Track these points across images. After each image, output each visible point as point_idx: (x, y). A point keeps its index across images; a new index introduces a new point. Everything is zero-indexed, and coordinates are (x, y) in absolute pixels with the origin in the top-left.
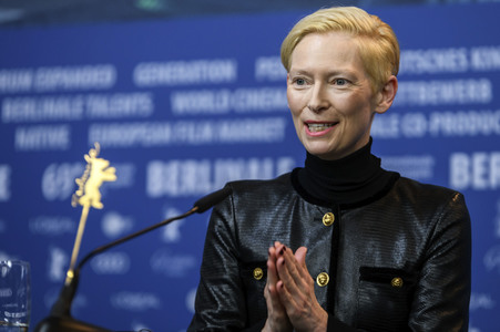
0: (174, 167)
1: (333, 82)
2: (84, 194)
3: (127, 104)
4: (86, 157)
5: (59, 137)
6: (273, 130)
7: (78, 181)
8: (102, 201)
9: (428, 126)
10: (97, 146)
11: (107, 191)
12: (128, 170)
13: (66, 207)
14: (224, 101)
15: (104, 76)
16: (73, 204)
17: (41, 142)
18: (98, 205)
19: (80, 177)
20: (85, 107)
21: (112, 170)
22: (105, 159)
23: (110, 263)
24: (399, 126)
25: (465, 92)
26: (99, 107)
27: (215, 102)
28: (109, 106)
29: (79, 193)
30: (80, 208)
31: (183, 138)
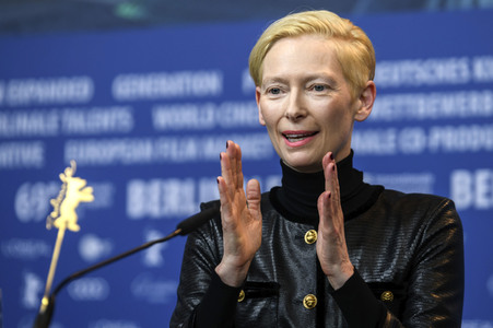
0: (155, 187)
1: (311, 89)
2: (59, 215)
3: (105, 119)
4: (62, 177)
5: (33, 155)
6: (261, 146)
7: (53, 202)
8: (78, 223)
9: (427, 141)
10: (73, 164)
11: (84, 212)
12: (106, 190)
13: (40, 229)
14: (210, 116)
15: (81, 89)
16: (48, 226)
17: (14, 161)
18: (74, 227)
19: (55, 197)
20: (60, 123)
21: (89, 190)
22: (82, 178)
23: (88, 289)
24: (396, 141)
25: (466, 104)
26: (75, 122)
27: (199, 116)
28: (86, 120)
29: (54, 214)
30: (55, 230)
31: (166, 155)
